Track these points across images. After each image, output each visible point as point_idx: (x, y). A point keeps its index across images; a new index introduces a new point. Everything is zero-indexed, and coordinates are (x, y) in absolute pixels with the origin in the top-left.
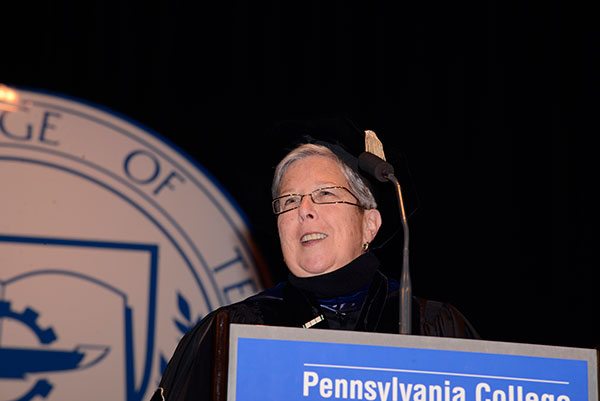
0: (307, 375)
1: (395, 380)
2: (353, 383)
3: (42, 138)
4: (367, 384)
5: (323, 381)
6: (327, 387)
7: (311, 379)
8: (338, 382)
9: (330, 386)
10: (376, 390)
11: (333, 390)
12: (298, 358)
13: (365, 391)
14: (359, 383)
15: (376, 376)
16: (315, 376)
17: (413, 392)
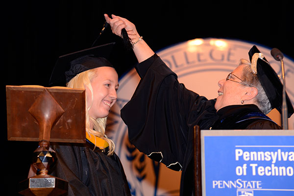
0: (237, 151)
1: (279, 151)
2: (259, 153)
3: (228, 60)
4: (266, 153)
5: (245, 153)
6: (247, 156)
7: (239, 153)
8: (252, 153)
9: (248, 155)
10: (271, 156)
11: (250, 157)
12: (232, 144)
13: (265, 157)
14: (262, 153)
15: (270, 150)
16: (241, 151)
17: (288, 156)
